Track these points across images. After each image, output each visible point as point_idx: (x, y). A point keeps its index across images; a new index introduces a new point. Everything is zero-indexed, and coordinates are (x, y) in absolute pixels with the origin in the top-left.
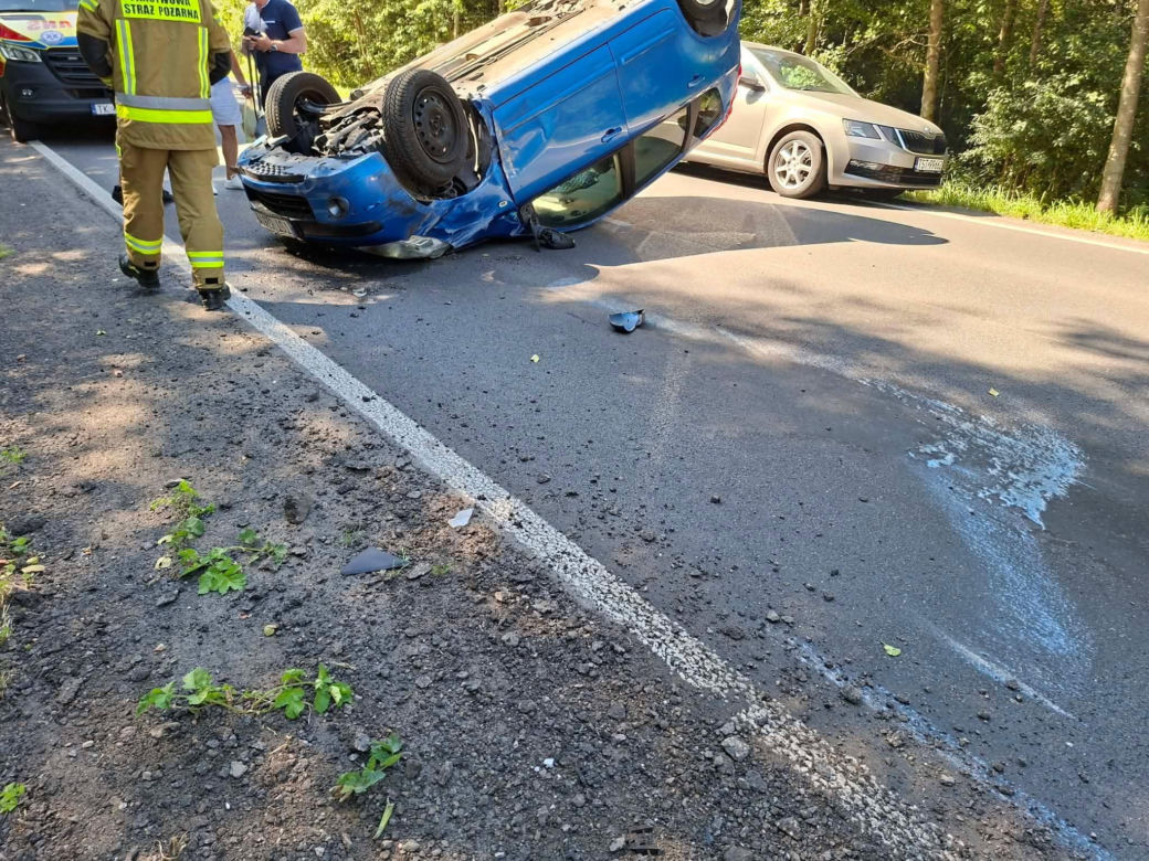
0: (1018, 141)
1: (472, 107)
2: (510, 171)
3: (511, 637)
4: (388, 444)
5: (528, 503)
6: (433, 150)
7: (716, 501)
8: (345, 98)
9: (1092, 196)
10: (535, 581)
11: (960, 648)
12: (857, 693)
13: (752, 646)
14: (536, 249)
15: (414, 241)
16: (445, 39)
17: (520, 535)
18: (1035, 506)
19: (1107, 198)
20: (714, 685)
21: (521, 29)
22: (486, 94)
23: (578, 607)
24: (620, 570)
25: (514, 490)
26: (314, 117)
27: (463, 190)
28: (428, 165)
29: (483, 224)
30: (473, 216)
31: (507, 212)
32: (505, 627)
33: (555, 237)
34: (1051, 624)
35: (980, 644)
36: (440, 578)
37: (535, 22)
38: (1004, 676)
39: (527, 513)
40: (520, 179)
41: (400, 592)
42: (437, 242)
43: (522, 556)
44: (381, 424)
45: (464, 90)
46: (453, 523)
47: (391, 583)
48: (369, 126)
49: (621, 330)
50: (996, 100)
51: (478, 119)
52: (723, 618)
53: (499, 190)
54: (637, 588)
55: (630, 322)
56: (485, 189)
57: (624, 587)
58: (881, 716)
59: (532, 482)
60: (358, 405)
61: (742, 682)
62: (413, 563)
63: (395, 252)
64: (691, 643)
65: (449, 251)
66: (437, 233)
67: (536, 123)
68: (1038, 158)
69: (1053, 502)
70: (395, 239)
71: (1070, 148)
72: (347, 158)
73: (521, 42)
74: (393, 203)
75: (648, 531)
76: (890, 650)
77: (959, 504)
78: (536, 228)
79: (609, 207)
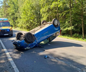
1: (34, 35)
14: (40, 48)
15: (27, 48)
26: (20, 36)
27: (32, 42)
28: (29, 41)
30: (33, 45)
31: (37, 44)
37: (41, 27)
42: (30, 48)
49: (45, 58)
51: (34, 36)
53: (36, 42)
56: (34, 42)
65: (31, 48)
67: (40, 36)
73: (39, 29)
78: (40, 46)
79: (48, 43)
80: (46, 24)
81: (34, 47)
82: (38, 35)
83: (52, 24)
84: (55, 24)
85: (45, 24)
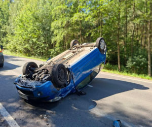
0: (134, 65)
15: (56, 98)
31: (74, 88)
42: (60, 97)
66: (61, 95)
72: (43, 83)
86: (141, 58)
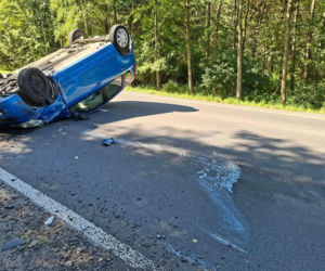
0: (214, 81)
1: (50, 78)
2: (65, 97)
3: (69, 263)
4: (21, 196)
5: (74, 211)
6: (37, 92)
7: (139, 199)
8: (5, 76)
9: (234, 95)
10: (78, 239)
11: (214, 236)
12: (186, 258)
13: (153, 249)
15: (32, 122)
16: (43, 56)
17: (71, 223)
18: (229, 186)
19: (238, 95)
20: (141, 266)
21: (66, 54)
22: (55, 74)
23: (93, 246)
24: (107, 229)
25: (69, 207)
27: (48, 103)
28: (35, 97)
29: (57, 114)
30: (52, 112)
31: (65, 110)
32: (67, 259)
33: (83, 116)
34: (238, 223)
35: (219, 233)
36: (42, 245)
37: (70, 52)
38: (227, 243)
39: (74, 215)
40: (69, 99)
41: (26, 253)
42: (40, 121)
43: (73, 231)
44: (19, 189)
45: (47, 73)
46: (46, 223)
47: (22, 251)
48: (13, 86)
49: (106, 145)
50: (207, 70)
51: (53, 82)
52: (143, 240)
53: (62, 103)
54: (114, 235)
55: (109, 142)
56: (56, 103)
57: (110, 236)
58: (193, 264)
59: (76, 203)
60: (9, 183)
61: (150, 262)
62: (31, 241)
63: (25, 125)
64: (133, 252)
65: (45, 124)
66: (40, 118)
67: (73, 82)
68: (220, 85)
69: (234, 185)
70: (24, 121)
71: (228, 82)
72: (5, 96)
73: (66, 58)
74: (24, 110)
75: (117, 214)
76: (195, 241)
77: (209, 189)
78: (76, 114)
79: (101, 105)
80: (88, 42)
81: (57, 119)
82: (67, 78)
83: (109, 43)
84: (120, 44)
85: (83, 44)
86: (225, 68)
